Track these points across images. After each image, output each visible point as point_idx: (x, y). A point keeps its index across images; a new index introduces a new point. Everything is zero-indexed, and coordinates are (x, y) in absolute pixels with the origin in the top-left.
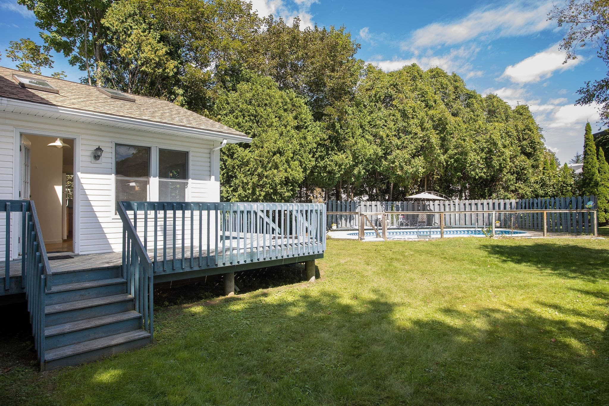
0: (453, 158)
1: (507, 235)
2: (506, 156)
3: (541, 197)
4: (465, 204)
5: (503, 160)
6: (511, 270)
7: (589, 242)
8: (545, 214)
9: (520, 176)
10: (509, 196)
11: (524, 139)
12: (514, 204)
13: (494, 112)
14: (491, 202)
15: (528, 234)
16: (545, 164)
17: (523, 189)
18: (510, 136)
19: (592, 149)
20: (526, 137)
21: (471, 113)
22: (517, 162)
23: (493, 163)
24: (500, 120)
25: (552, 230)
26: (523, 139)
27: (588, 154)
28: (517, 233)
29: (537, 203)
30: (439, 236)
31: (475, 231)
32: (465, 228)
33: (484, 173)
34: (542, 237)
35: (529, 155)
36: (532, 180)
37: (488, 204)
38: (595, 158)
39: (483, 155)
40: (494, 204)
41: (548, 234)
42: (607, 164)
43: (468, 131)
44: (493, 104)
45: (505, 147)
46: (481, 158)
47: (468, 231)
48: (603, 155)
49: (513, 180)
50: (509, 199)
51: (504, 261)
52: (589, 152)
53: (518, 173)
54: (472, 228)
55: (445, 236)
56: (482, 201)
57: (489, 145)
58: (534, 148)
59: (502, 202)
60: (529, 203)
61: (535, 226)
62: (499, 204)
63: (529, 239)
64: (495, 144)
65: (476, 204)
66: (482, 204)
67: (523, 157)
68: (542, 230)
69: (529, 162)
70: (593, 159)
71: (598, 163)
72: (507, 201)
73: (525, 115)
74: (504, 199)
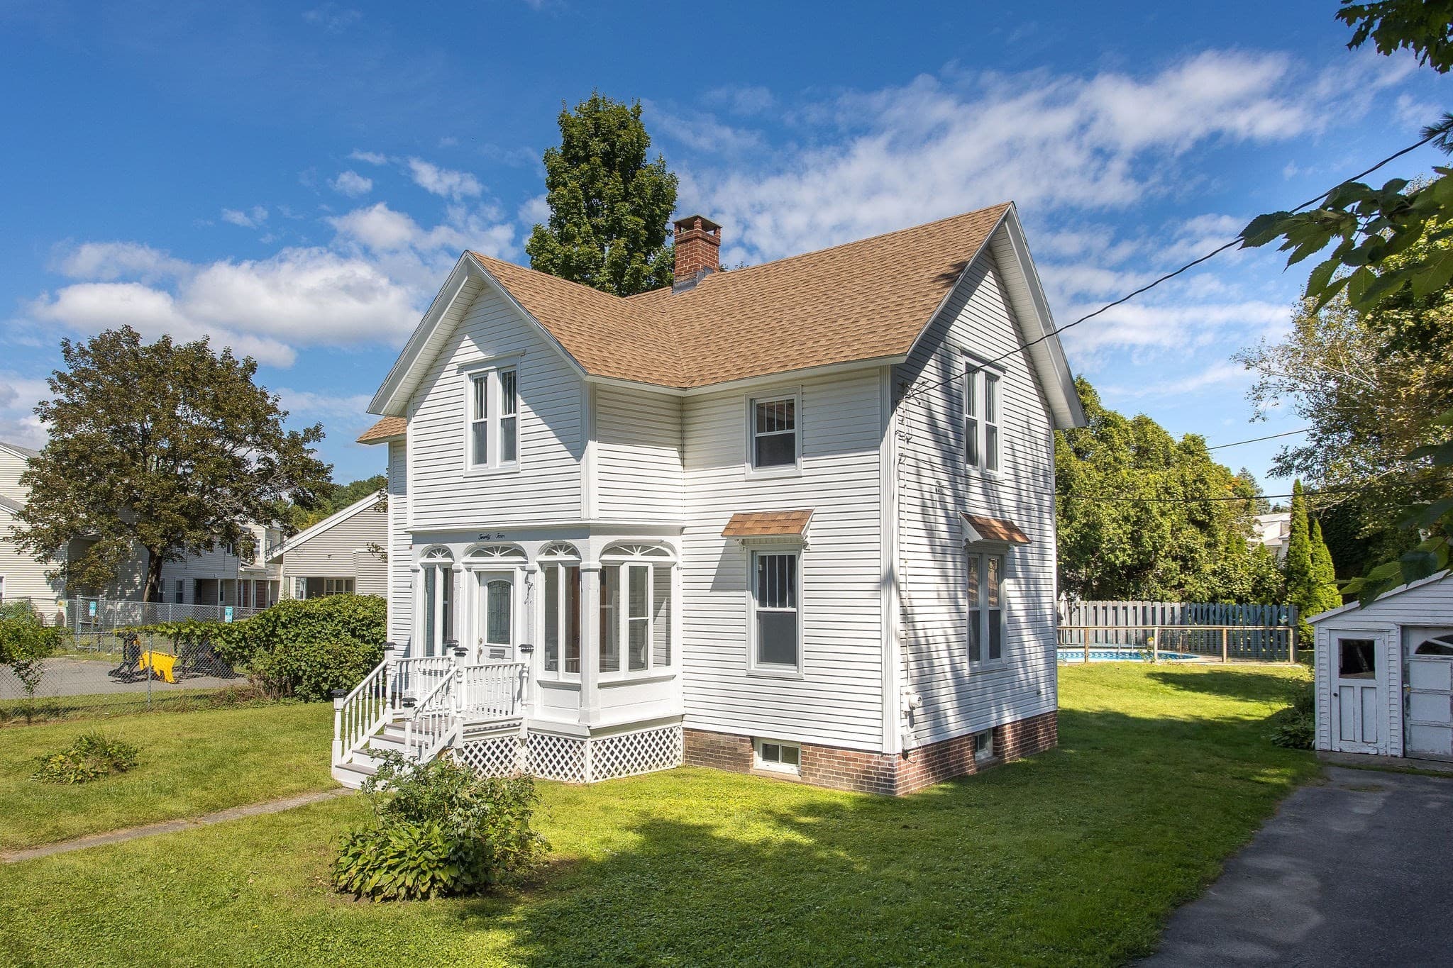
0: (1080, 532)
1: (1174, 660)
2: (1164, 531)
3: (1222, 597)
4: (1095, 608)
5: (1159, 537)
6: (1185, 697)
7: (1281, 670)
8: (1225, 632)
9: (1187, 561)
10: (1170, 594)
11: (1194, 499)
12: (1177, 612)
13: (1147, 451)
14: (1139, 604)
15: (1201, 659)
16: (1228, 543)
17: (1192, 584)
18: (1171, 495)
19: (1302, 524)
20: (1197, 495)
21: (1109, 452)
22: (1182, 538)
23: (1143, 540)
24: (1156, 465)
25: (1234, 654)
26: (1192, 497)
27: (1296, 531)
28: (1187, 657)
29: (1214, 612)
30: (1083, 660)
31: (1117, 653)
32: (1096, 648)
33: (1129, 555)
34: (1220, 664)
35: (1202, 526)
36: (1208, 568)
37: (1135, 608)
38: (1306, 537)
39: (1129, 528)
40: (1144, 608)
41: (1230, 659)
42: (1326, 547)
43: (1105, 487)
44: (1145, 436)
45: (1163, 514)
46: (1125, 532)
47: (1106, 654)
48: (1320, 533)
49: (1175, 570)
50: (1170, 600)
51: (1178, 689)
52: (1298, 528)
53: (1183, 559)
54: (1128, 648)
55: (1091, 660)
56: (1125, 603)
57: (1137, 512)
58: (1209, 515)
59: (1158, 605)
60: (1202, 610)
61: (1211, 646)
62: (1154, 609)
63: (1202, 665)
64: (1148, 511)
65: (1115, 608)
66: (1125, 608)
67: (1192, 530)
68: (1220, 654)
69: (1202, 539)
70: (1302, 539)
71: (1311, 545)
72: (1167, 605)
73: (1197, 455)
74: (1161, 601)
